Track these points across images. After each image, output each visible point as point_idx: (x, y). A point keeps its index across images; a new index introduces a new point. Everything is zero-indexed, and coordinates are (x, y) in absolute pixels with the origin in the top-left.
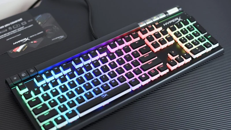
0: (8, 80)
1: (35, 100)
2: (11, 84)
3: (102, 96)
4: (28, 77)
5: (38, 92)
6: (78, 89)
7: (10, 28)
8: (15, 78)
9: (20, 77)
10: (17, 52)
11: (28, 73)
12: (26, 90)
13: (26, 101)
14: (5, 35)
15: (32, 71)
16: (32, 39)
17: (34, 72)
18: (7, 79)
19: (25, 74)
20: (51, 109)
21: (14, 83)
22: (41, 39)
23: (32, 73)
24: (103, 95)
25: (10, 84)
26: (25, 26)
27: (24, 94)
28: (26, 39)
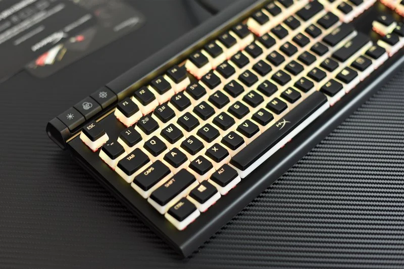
0: (55, 122)
1: (133, 156)
2: (64, 131)
3: (277, 126)
4: (99, 108)
5: (133, 139)
6: (221, 117)
7: (15, 19)
8: (70, 116)
9: (81, 112)
10: (47, 66)
11: (96, 101)
12: (105, 138)
13: (113, 163)
14: (9, 34)
15: (103, 95)
16: (72, 34)
17: (108, 97)
18: (51, 122)
19: (90, 105)
20: (174, 171)
21: (69, 127)
22: (91, 32)
23: (105, 100)
24: (280, 124)
25: (61, 132)
26: (47, 9)
27: (103, 148)
28: (59, 36)
